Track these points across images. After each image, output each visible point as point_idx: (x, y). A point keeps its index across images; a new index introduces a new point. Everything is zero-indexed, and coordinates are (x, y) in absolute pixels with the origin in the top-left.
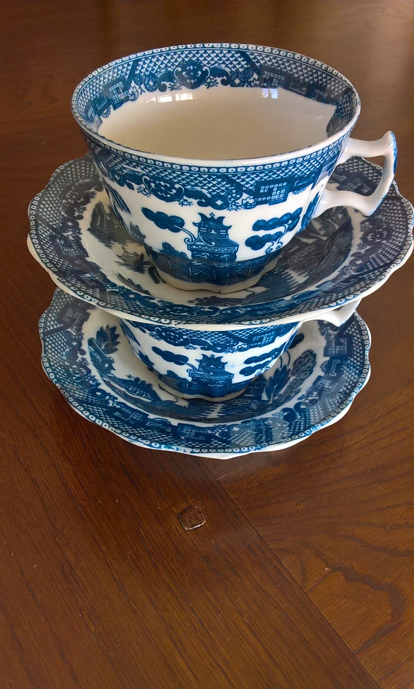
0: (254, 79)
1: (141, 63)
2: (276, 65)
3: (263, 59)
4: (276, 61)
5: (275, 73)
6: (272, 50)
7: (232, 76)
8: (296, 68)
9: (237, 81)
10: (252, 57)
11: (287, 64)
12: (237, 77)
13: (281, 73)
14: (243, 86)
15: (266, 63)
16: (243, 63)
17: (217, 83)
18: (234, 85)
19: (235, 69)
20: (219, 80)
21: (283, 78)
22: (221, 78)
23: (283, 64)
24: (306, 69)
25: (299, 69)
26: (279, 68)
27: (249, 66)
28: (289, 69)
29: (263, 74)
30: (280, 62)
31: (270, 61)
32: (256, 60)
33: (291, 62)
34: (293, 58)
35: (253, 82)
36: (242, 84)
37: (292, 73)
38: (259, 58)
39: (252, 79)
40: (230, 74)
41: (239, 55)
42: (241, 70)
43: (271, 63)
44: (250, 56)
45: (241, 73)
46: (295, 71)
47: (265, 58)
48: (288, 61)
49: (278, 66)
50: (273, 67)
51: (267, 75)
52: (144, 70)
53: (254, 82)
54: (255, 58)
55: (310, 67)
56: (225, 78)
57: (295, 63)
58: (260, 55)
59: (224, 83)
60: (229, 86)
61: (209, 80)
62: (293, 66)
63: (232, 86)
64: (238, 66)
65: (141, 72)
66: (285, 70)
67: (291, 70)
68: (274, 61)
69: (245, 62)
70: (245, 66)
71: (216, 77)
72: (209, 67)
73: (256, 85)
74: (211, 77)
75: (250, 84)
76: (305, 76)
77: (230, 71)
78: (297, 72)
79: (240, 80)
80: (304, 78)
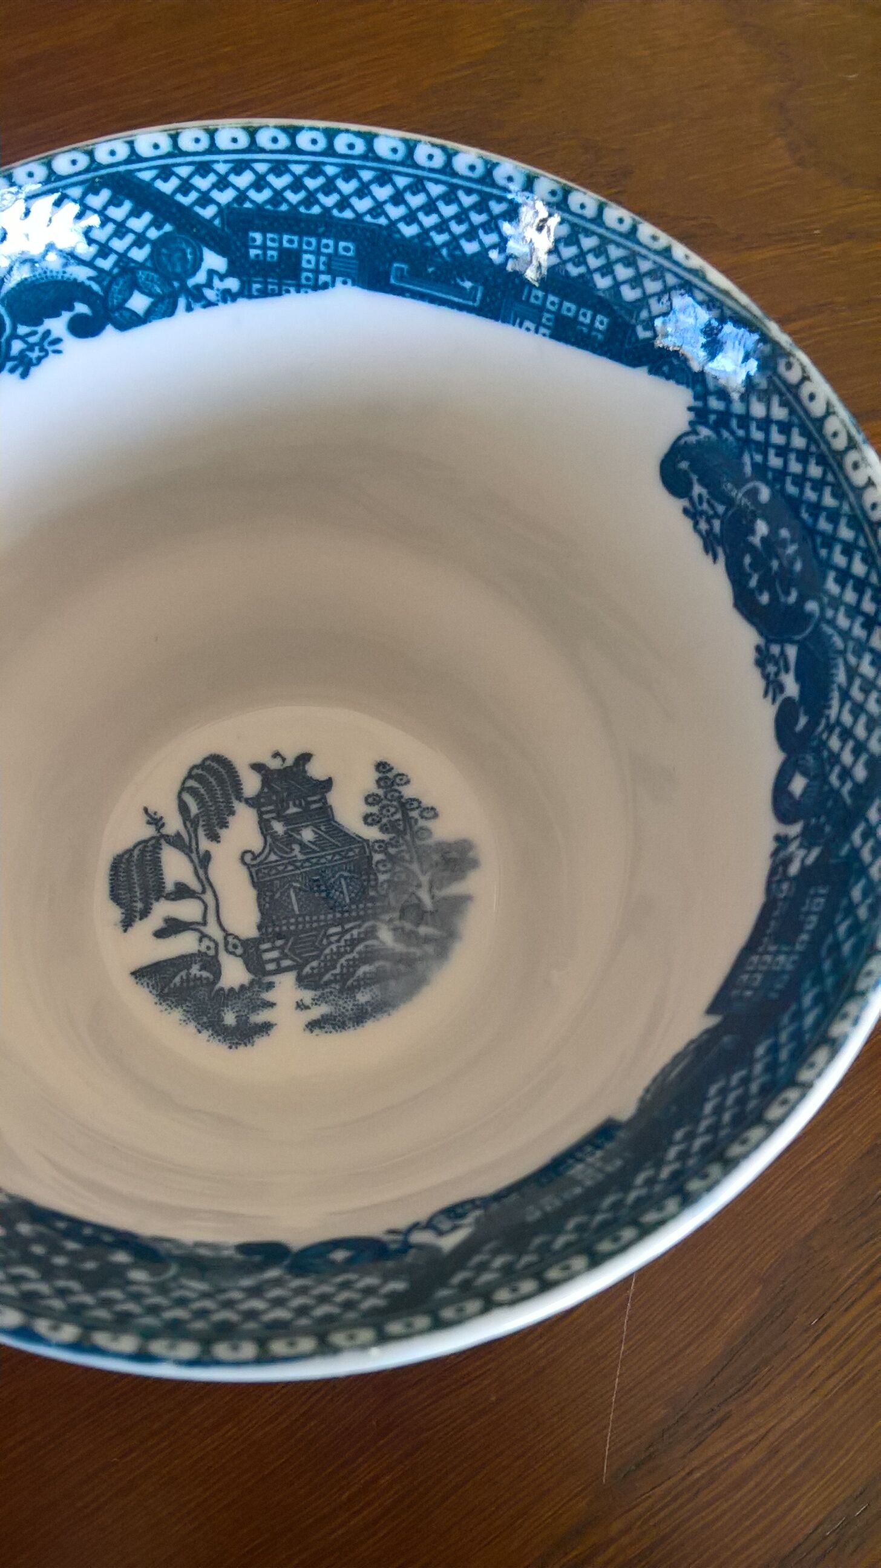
0: (211, 273)
2: (293, 198)
3: (222, 183)
4: (286, 179)
5: (301, 234)
6: (252, 132)
7: (107, 290)
8: (397, 199)
9: (139, 302)
10: (167, 187)
11: (345, 187)
12: (134, 285)
13: (326, 225)
14: (170, 312)
15: (242, 196)
16: (137, 224)
17: (58, 341)
18: (129, 321)
19: (112, 258)
20: (57, 326)
21: (346, 248)
22: (66, 316)
23: (329, 188)
25: (416, 201)
26: (316, 210)
27: (168, 228)
28: (363, 205)
29: (247, 244)
30: (312, 183)
31: (260, 184)
32: (193, 196)
33: (367, 175)
34: (370, 154)
35: (209, 284)
36: (163, 308)
37: (383, 221)
38: (203, 183)
39: (201, 277)
40: (95, 287)
41: (105, 194)
42: (139, 255)
43: (267, 194)
44: (159, 184)
45: (142, 266)
46: (395, 212)
47: (233, 178)
48: (349, 173)
49: (307, 202)
50: (284, 207)
51: (264, 247)
53: (216, 282)
54: (186, 187)
56: (81, 308)
57: (384, 178)
58: (203, 169)
59: (83, 328)
60: (110, 331)
61: (17, 346)
62: (383, 193)
63: (123, 327)
64: (118, 245)
66: (348, 214)
67: (378, 209)
68: (279, 182)
69: (147, 217)
70: (153, 234)
71: (40, 322)
73: (228, 296)
74: (22, 330)
75: (197, 297)
76: (458, 229)
77: (92, 273)
78: (411, 218)
79: (149, 294)
80: (455, 239)
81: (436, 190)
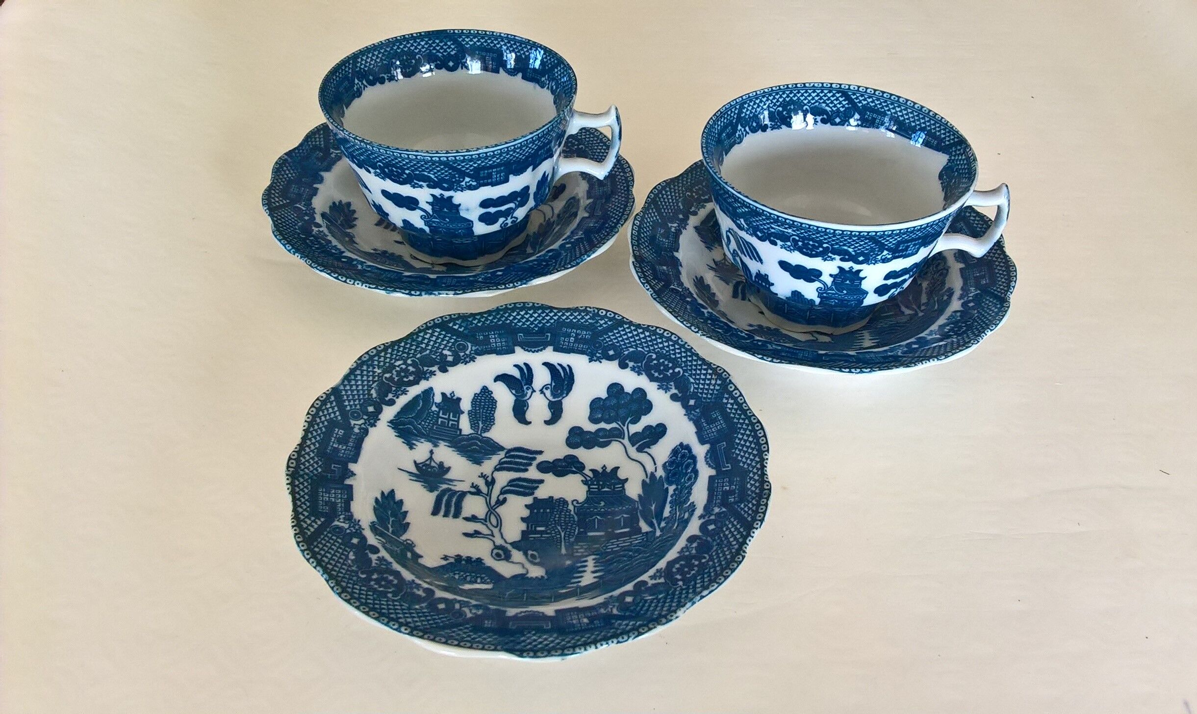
0: (855, 119)
1: (746, 106)
2: (879, 106)
3: (865, 100)
4: (879, 102)
5: (878, 115)
7: (832, 115)
8: (900, 111)
9: (838, 120)
10: (854, 97)
11: (891, 107)
12: (838, 116)
13: (884, 114)
14: (843, 125)
15: (868, 103)
16: (844, 103)
17: (817, 122)
18: (834, 124)
19: (836, 108)
20: (819, 118)
21: (887, 120)
22: (821, 117)
23: (887, 106)
24: (911, 113)
25: (905, 112)
26: (883, 110)
27: (850, 106)
28: (893, 111)
29: (866, 114)
31: (872, 102)
32: (858, 100)
33: (896, 105)
34: (898, 101)
36: (842, 123)
37: (896, 115)
38: (861, 98)
39: (853, 119)
40: (830, 113)
41: (840, 94)
42: (842, 110)
43: (873, 104)
44: (852, 96)
45: (841, 112)
46: (900, 114)
47: (868, 99)
48: (892, 104)
49: (881, 108)
50: (876, 108)
51: (869, 116)
52: (748, 113)
53: (856, 121)
54: (857, 98)
55: (916, 112)
56: (825, 116)
57: (899, 106)
58: (862, 96)
59: (824, 122)
60: (829, 124)
62: (898, 109)
63: (832, 124)
64: (838, 106)
65: (746, 114)
66: (889, 112)
67: (896, 113)
68: (877, 102)
69: (847, 102)
70: (847, 106)
71: (815, 116)
72: (809, 106)
76: (911, 120)
77: (830, 109)
78: (902, 116)
79: (840, 119)
80: (910, 122)
81: (909, 111)
